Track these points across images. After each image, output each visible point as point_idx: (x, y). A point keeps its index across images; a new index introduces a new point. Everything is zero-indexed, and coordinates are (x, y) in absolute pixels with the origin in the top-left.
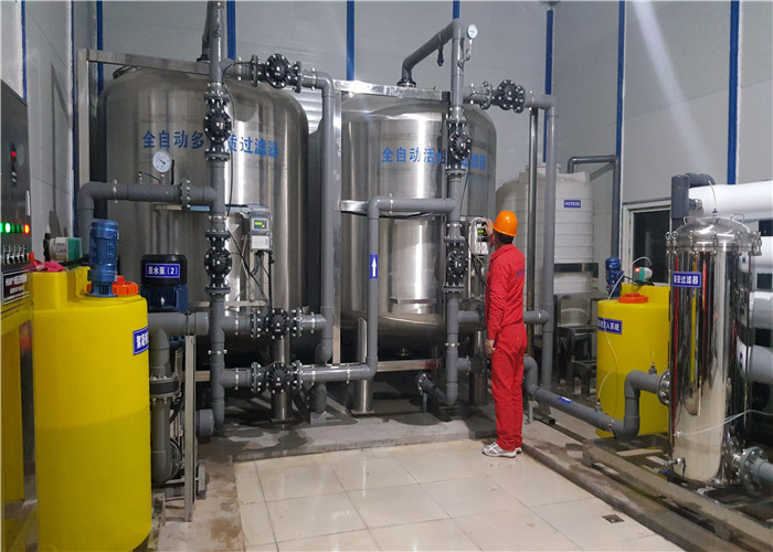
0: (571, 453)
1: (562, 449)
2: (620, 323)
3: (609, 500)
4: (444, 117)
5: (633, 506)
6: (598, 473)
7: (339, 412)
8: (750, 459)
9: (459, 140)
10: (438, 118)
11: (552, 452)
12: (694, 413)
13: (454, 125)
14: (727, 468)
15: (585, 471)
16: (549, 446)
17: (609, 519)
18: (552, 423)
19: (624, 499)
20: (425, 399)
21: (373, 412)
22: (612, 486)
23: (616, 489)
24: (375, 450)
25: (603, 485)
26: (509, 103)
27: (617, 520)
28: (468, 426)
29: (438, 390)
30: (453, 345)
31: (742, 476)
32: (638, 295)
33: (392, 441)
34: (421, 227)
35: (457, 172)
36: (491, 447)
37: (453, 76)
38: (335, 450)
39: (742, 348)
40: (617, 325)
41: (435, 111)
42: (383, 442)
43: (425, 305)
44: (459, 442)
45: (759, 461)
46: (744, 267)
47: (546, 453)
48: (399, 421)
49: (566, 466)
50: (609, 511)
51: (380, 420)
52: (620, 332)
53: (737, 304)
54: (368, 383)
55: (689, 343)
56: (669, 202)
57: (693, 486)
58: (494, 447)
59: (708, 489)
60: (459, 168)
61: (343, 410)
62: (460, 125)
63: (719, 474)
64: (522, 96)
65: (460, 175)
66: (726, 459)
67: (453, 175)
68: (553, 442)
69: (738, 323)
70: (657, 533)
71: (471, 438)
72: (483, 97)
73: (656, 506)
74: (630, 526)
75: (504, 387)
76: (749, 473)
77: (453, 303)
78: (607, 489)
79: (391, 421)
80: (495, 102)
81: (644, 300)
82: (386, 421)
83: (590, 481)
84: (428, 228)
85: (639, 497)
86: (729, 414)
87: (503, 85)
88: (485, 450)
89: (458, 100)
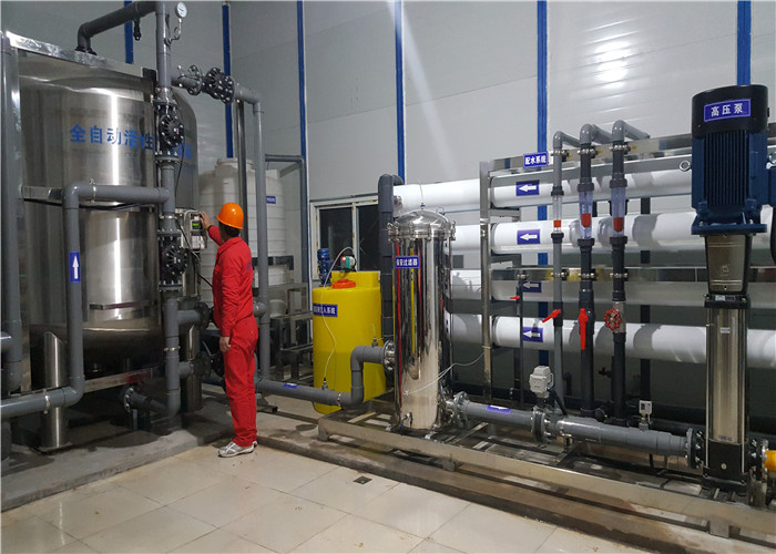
0: (303, 433)
1: (294, 432)
2: (335, 307)
3: (353, 466)
4: (147, 99)
5: (376, 464)
6: (334, 444)
7: (22, 454)
8: (460, 402)
9: (171, 124)
10: (139, 97)
11: (287, 438)
12: (416, 378)
13: (163, 107)
14: (443, 415)
15: (323, 446)
16: (282, 432)
17: (358, 481)
18: (274, 410)
19: (366, 461)
20: (135, 416)
21: (69, 444)
22: (352, 453)
23: (356, 454)
24: (93, 485)
25: (344, 453)
26: (220, 92)
27: (367, 480)
28: (193, 433)
29: (153, 402)
30: (173, 349)
31: (455, 417)
32: (347, 281)
33: (111, 470)
34: (118, 220)
35: (170, 159)
36: (229, 448)
37: (159, 53)
38: (38, 499)
39: (447, 316)
40: (333, 309)
41: (135, 90)
42: (101, 474)
43: (130, 309)
44: (189, 452)
45: (466, 402)
46: (446, 250)
47: (283, 439)
48: (109, 446)
49: (305, 445)
50: (357, 475)
51: (83, 451)
52: (335, 315)
53: (443, 280)
54: (61, 412)
55: (410, 320)
56: (376, 197)
57: (421, 434)
58: (232, 447)
59: (432, 433)
60: (172, 155)
61: (26, 451)
62: (171, 108)
63: (436, 422)
64: (232, 87)
65: (173, 162)
66: (441, 406)
67: (165, 162)
68: (284, 428)
69: (444, 295)
70: (400, 481)
71: (200, 445)
72: (193, 82)
73: (392, 460)
74: (378, 482)
75: (241, 383)
76: (460, 414)
77: (172, 303)
78: (349, 456)
79: (99, 449)
80: (205, 89)
81: (353, 285)
82: (92, 449)
83: (332, 453)
84: (130, 222)
85: (376, 455)
86: (441, 370)
87: (212, 72)
88: (222, 452)
89: (166, 80)
